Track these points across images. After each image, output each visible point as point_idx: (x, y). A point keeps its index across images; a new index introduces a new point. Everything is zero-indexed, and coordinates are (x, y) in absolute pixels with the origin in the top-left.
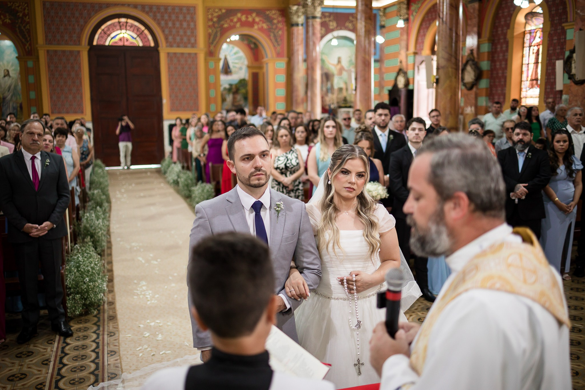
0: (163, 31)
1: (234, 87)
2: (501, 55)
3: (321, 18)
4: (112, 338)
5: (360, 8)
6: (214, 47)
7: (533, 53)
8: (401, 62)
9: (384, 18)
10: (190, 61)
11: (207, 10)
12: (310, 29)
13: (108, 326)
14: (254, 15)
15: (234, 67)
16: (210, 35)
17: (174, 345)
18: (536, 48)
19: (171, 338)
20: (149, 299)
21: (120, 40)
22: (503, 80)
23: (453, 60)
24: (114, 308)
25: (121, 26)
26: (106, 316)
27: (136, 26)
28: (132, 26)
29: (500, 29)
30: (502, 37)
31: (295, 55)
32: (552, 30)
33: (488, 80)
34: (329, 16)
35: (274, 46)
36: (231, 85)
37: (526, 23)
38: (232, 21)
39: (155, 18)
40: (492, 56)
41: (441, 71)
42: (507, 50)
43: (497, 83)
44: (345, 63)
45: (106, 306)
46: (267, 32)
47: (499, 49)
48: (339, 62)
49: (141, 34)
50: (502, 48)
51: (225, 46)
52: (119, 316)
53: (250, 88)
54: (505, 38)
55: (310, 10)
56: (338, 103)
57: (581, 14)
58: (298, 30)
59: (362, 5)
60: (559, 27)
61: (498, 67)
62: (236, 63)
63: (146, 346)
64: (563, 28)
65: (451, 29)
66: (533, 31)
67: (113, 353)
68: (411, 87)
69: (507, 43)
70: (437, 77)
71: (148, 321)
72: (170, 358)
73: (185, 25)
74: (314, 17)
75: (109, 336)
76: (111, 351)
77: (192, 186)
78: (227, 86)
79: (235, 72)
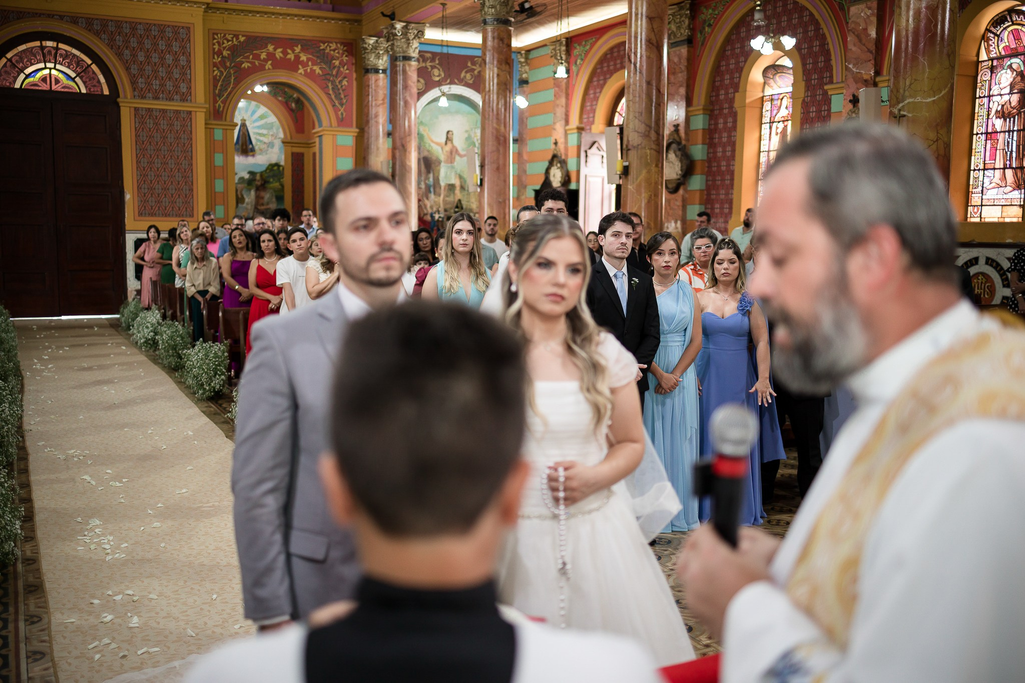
0: (128, 69)
1: (258, 177)
2: (725, 135)
3: (418, 60)
4: (35, 628)
5: (490, 43)
6: (224, 102)
7: (777, 134)
8: (556, 143)
9: (527, 68)
10: (177, 125)
11: (212, 35)
12: (400, 78)
13: (25, 604)
14: (298, 49)
15: (261, 141)
16: (215, 80)
17: (166, 637)
18: (781, 125)
19: (159, 623)
20: (109, 551)
21: (44, 79)
22: (728, 177)
23: (653, 135)
24: (38, 570)
25: (45, 56)
26: (20, 584)
27: (74, 55)
28: (67, 55)
29: (722, 92)
30: (726, 105)
31: (372, 122)
32: (808, 96)
33: (704, 177)
34: (433, 60)
35: (334, 106)
37: (765, 83)
38: (257, 57)
39: (111, 45)
40: (710, 136)
41: (632, 154)
42: (734, 128)
43: (719, 183)
44: (459, 142)
45: (20, 566)
46: (323, 81)
47: (721, 126)
48: (449, 138)
49: (83, 72)
50: (725, 123)
51: (242, 104)
52: (48, 585)
53: (287, 180)
54: (731, 107)
55: (400, 43)
56: (446, 210)
57: (854, 70)
58: (376, 80)
59: (493, 38)
60: (820, 92)
61: (719, 154)
62: (262, 135)
63: (106, 641)
64: (825, 93)
65: (649, 83)
66: (776, 97)
67: (37, 656)
68: (573, 186)
69: (735, 115)
70: (626, 164)
71: (110, 593)
72: (158, 662)
73: (169, 59)
74: (407, 58)
75: (28, 623)
76: (35, 653)
77: (185, 348)
78: (247, 176)
79: (261, 150)
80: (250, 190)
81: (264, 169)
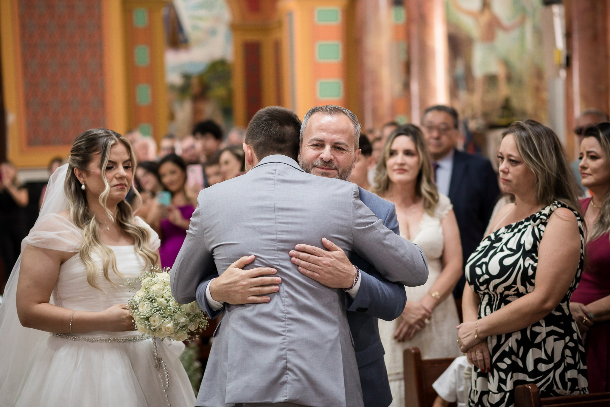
15: (195, 28)
36: (187, 77)
44: (502, 8)
48: (485, 3)
53: (238, 83)
56: (485, 115)
62: (200, 18)
79: (199, 41)
80: (184, 102)
81: (202, 68)
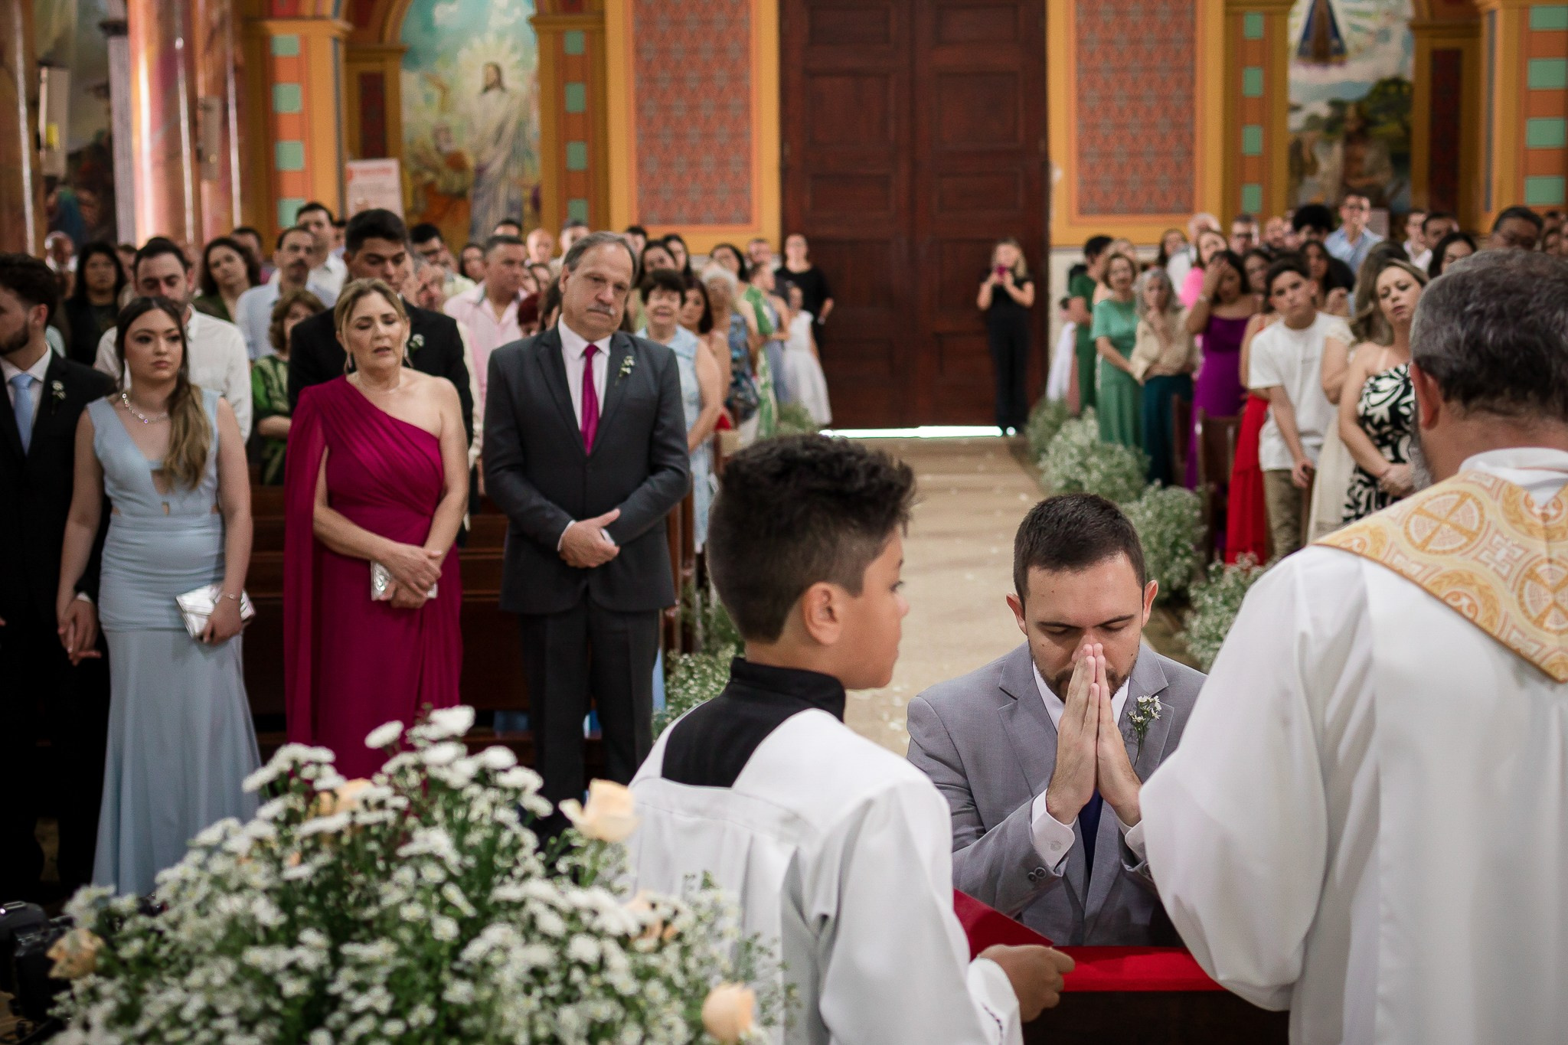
1: (1351, 112)
15: (1356, 28)
53: (1420, 115)
62: (1364, 13)
78: (1323, 111)
79: (1359, 50)
80: (1329, 143)
81: (1363, 92)
